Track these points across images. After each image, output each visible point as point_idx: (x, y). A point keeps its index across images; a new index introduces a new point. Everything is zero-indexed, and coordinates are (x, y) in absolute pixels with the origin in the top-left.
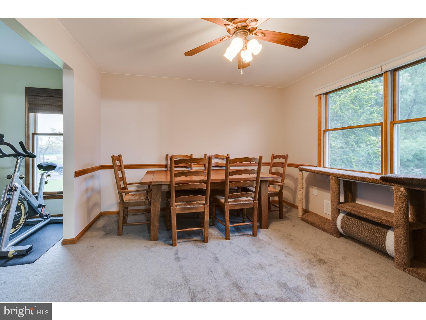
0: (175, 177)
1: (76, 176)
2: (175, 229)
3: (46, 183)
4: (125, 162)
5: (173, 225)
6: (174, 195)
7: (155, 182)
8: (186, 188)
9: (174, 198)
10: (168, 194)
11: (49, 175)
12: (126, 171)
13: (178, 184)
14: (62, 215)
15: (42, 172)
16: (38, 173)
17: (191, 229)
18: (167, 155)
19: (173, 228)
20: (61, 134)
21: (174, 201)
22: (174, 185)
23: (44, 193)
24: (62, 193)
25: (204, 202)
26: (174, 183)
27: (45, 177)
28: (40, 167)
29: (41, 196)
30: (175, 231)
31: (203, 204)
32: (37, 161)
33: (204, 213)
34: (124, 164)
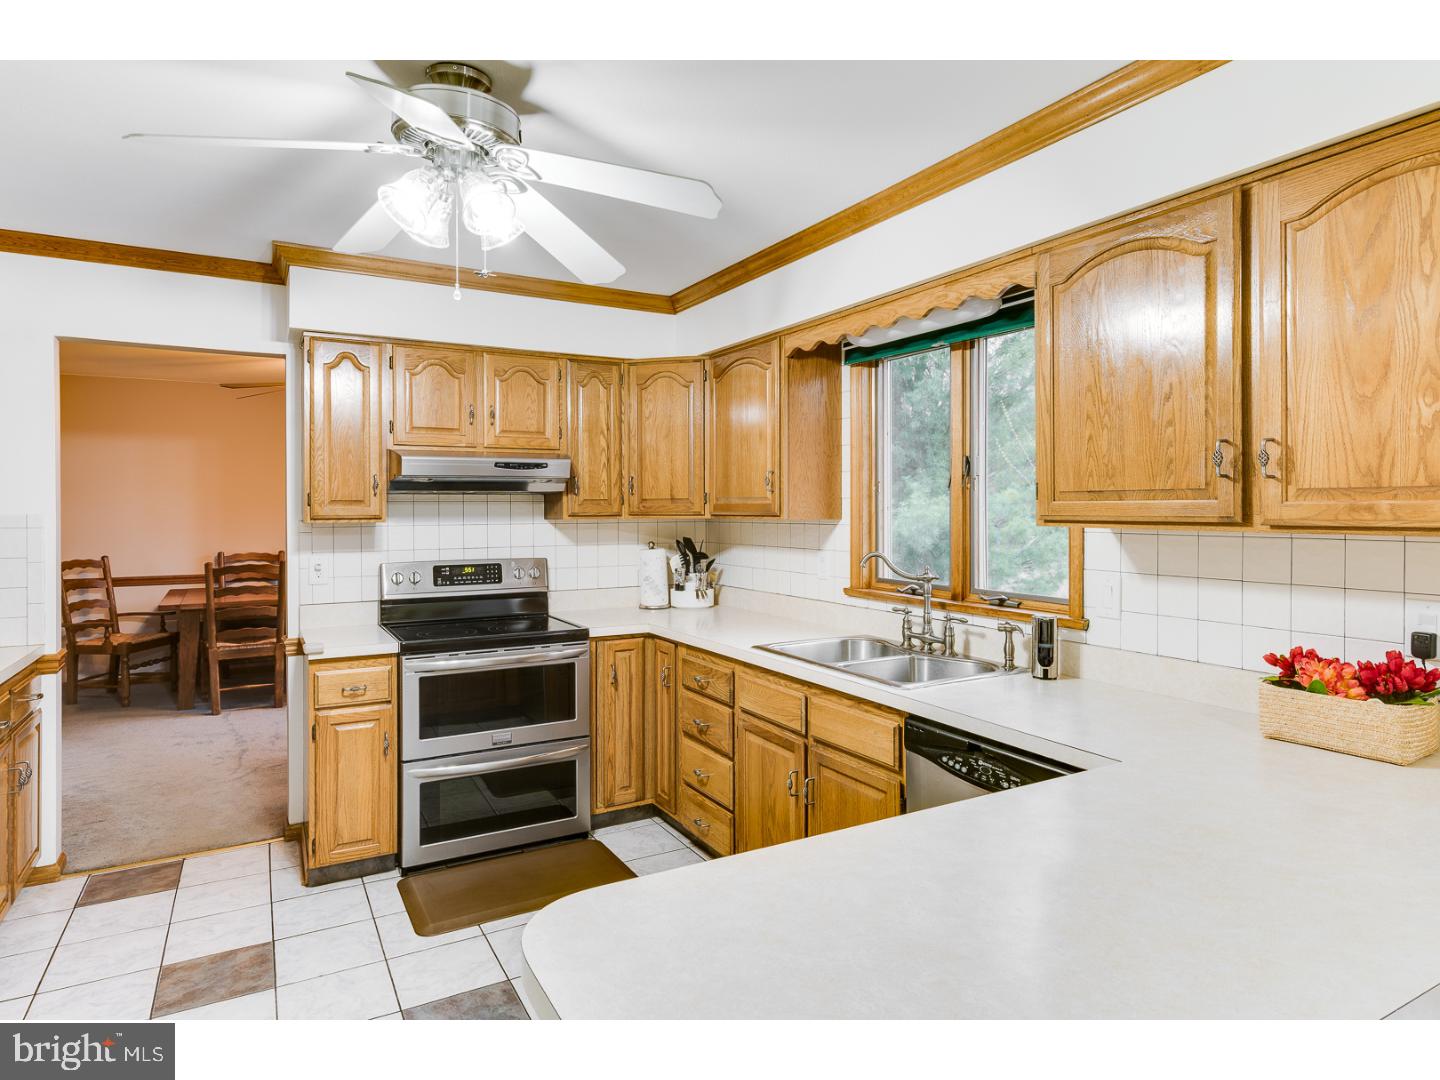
0: (215, 597)
2: (215, 686)
4: (116, 572)
5: (212, 680)
6: (214, 628)
7: (184, 605)
8: (236, 615)
9: (215, 633)
10: (203, 630)
12: (118, 591)
13: (220, 608)
17: (249, 686)
18: (219, 554)
19: (212, 685)
21: (214, 639)
22: (214, 611)
25: (275, 640)
26: (213, 606)
30: (217, 689)
31: (273, 643)
33: (274, 657)
34: (113, 576)
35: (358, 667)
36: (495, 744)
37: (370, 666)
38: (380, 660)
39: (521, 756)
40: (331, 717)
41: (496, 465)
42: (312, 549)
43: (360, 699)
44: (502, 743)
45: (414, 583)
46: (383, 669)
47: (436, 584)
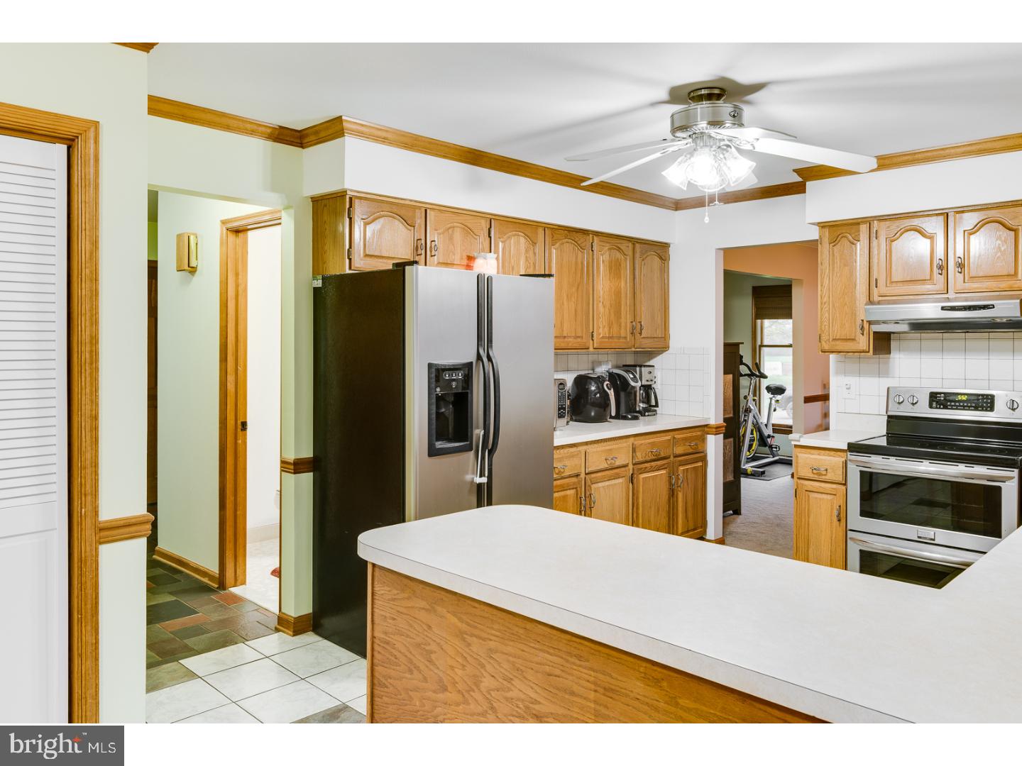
1: (805, 402)
3: (775, 410)
11: (778, 401)
14: (791, 457)
15: (770, 396)
16: (766, 397)
20: (790, 346)
23: (773, 425)
24: (791, 427)
27: (773, 402)
28: (769, 389)
29: (770, 428)
32: (765, 383)
35: (824, 455)
36: (919, 537)
37: (831, 456)
38: (839, 453)
39: (940, 554)
40: (805, 485)
41: (943, 308)
42: (845, 373)
43: (824, 477)
44: (925, 538)
45: (913, 404)
46: (838, 460)
47: (931, 407)
